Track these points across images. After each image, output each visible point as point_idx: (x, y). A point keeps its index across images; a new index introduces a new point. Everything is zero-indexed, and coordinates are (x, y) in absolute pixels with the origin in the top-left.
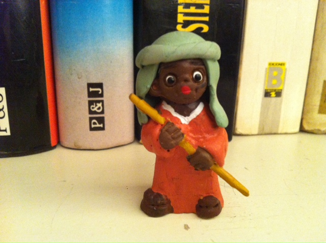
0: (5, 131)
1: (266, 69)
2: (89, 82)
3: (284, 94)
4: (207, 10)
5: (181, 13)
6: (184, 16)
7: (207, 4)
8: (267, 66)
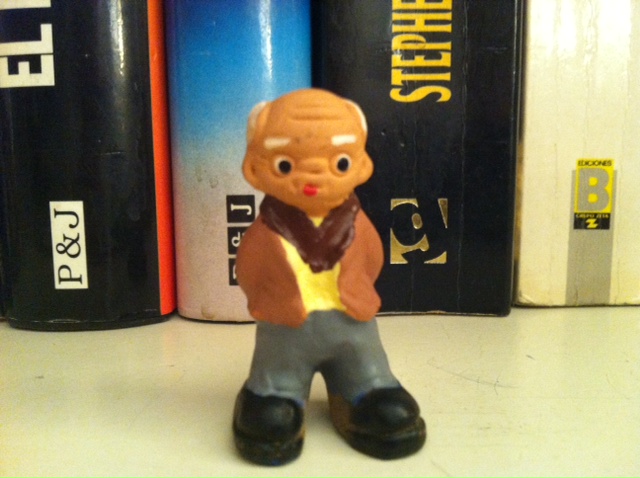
0: (79, 280)
1: (574, 172)
2: (231, 193)
3: (616, 222)
4: (446, 60)
5: (398, 68)
6: (403, 72)
7: (446, 51)
8: (574, 166)
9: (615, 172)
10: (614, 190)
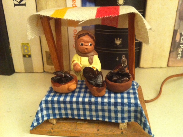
1: (21, 46)
3: (32, 56)
8: (21, 45)
9: (30, 46)
10: (30, 49)
